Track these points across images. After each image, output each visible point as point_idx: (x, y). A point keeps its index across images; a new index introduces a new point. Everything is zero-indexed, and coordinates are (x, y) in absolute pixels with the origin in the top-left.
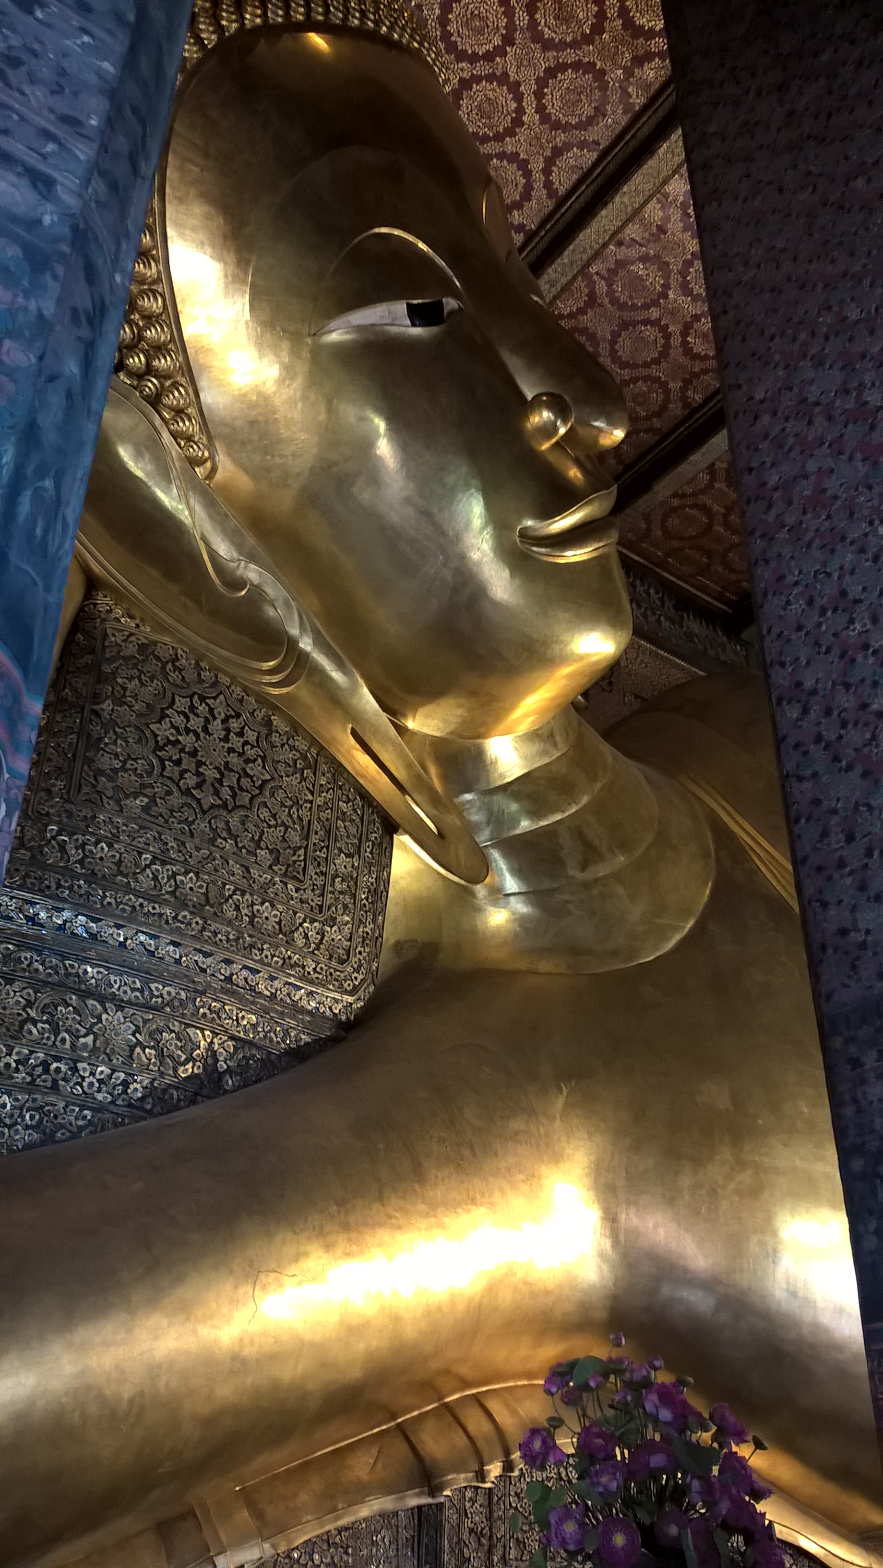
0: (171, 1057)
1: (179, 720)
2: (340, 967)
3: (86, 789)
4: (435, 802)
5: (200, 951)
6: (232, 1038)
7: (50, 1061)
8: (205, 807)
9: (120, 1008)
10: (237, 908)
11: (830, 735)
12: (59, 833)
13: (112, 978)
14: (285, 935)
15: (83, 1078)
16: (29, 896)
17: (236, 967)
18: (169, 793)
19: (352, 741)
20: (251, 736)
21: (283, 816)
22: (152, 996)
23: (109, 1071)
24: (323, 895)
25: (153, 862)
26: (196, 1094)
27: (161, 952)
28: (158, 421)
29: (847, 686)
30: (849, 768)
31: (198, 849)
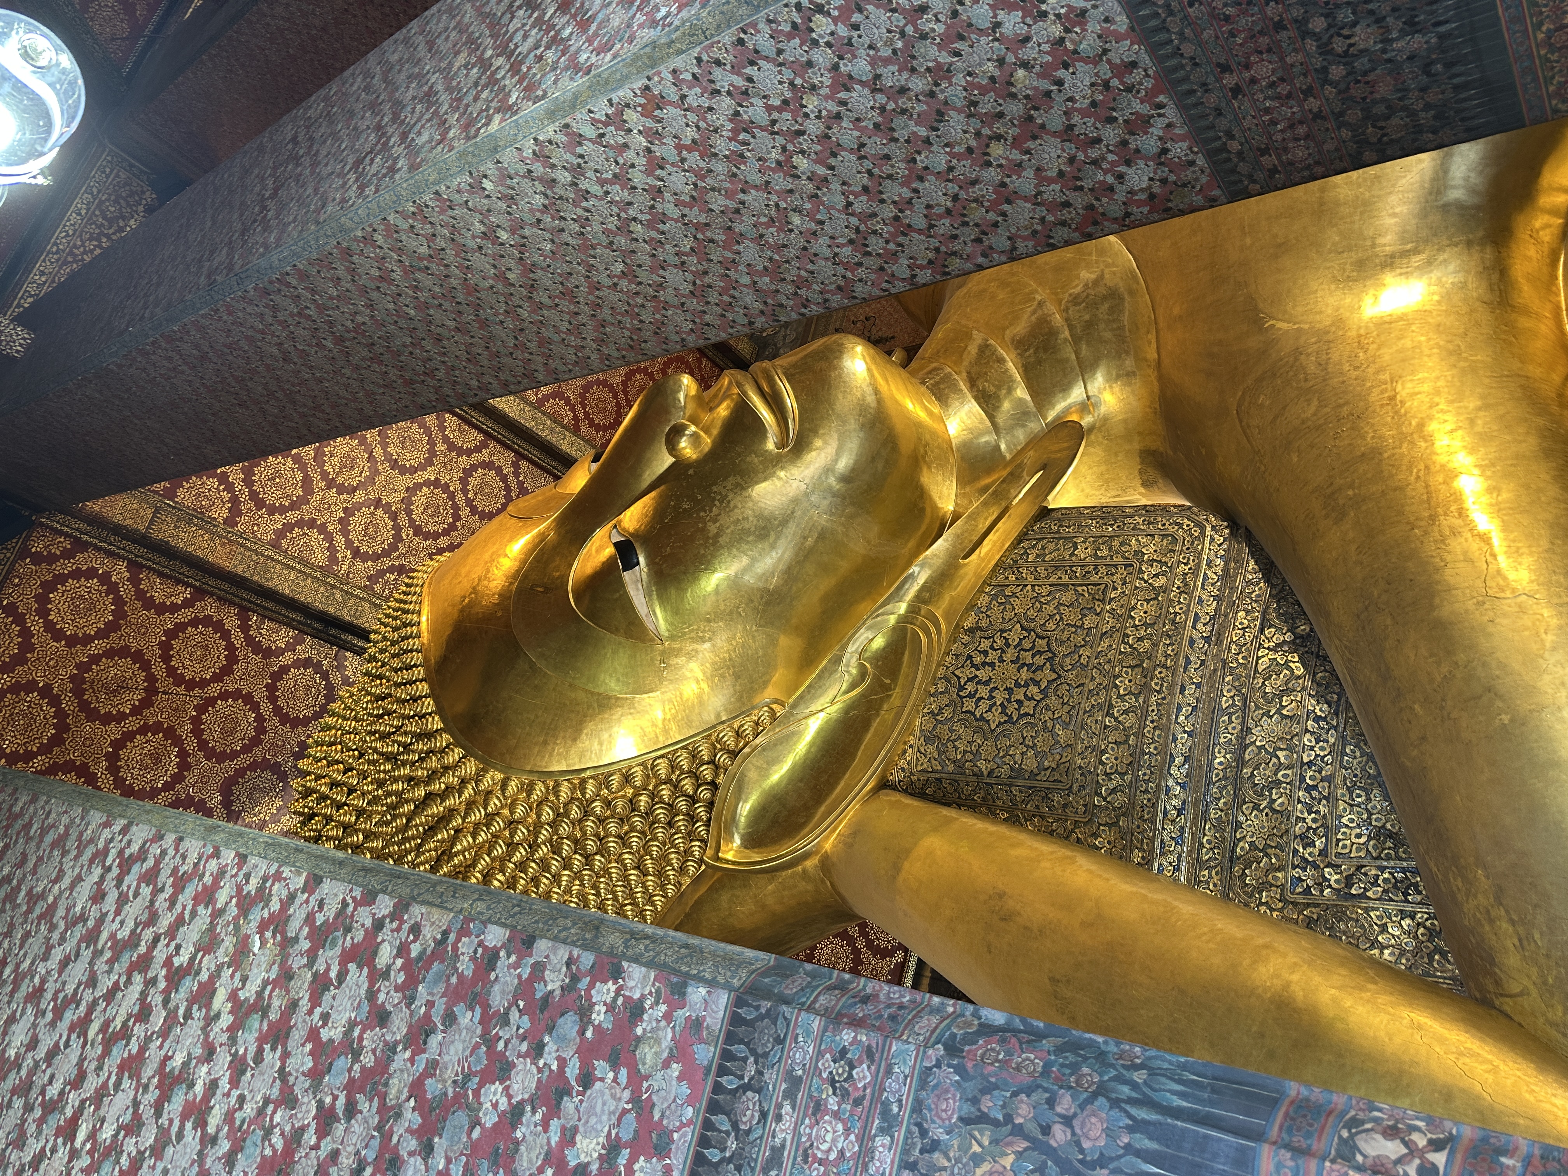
0: (1286, 684)
1: (984, 706)
2: (1180, 541)
3: (1057, 776)
4: (1015, 477)
5: (1186, 668)
6: (1262, 631)
7: (1304, 786)
8: (1054, 676)
9: (1249, 731)
10: (1139, 639)
11: (974, 233)
12: (1099, 794)
13: (1222, 740)
14: (1158, 595)
15: (1317, 756)
16: (1160, 816)
17: (1196, 635)
18: (1048, 708)
19: (974, 557)
20: (985, 644)
21: (1050, 609)
22: (1234, 705)
23: (1308, 735)
24: (1115, 566)
25: (1112, 716)
26: (1318, 656)
27: (1192, 700)
28: (746, 750)
29: (932, 226)
30: (1004, 214)
31: (1093, 679)
